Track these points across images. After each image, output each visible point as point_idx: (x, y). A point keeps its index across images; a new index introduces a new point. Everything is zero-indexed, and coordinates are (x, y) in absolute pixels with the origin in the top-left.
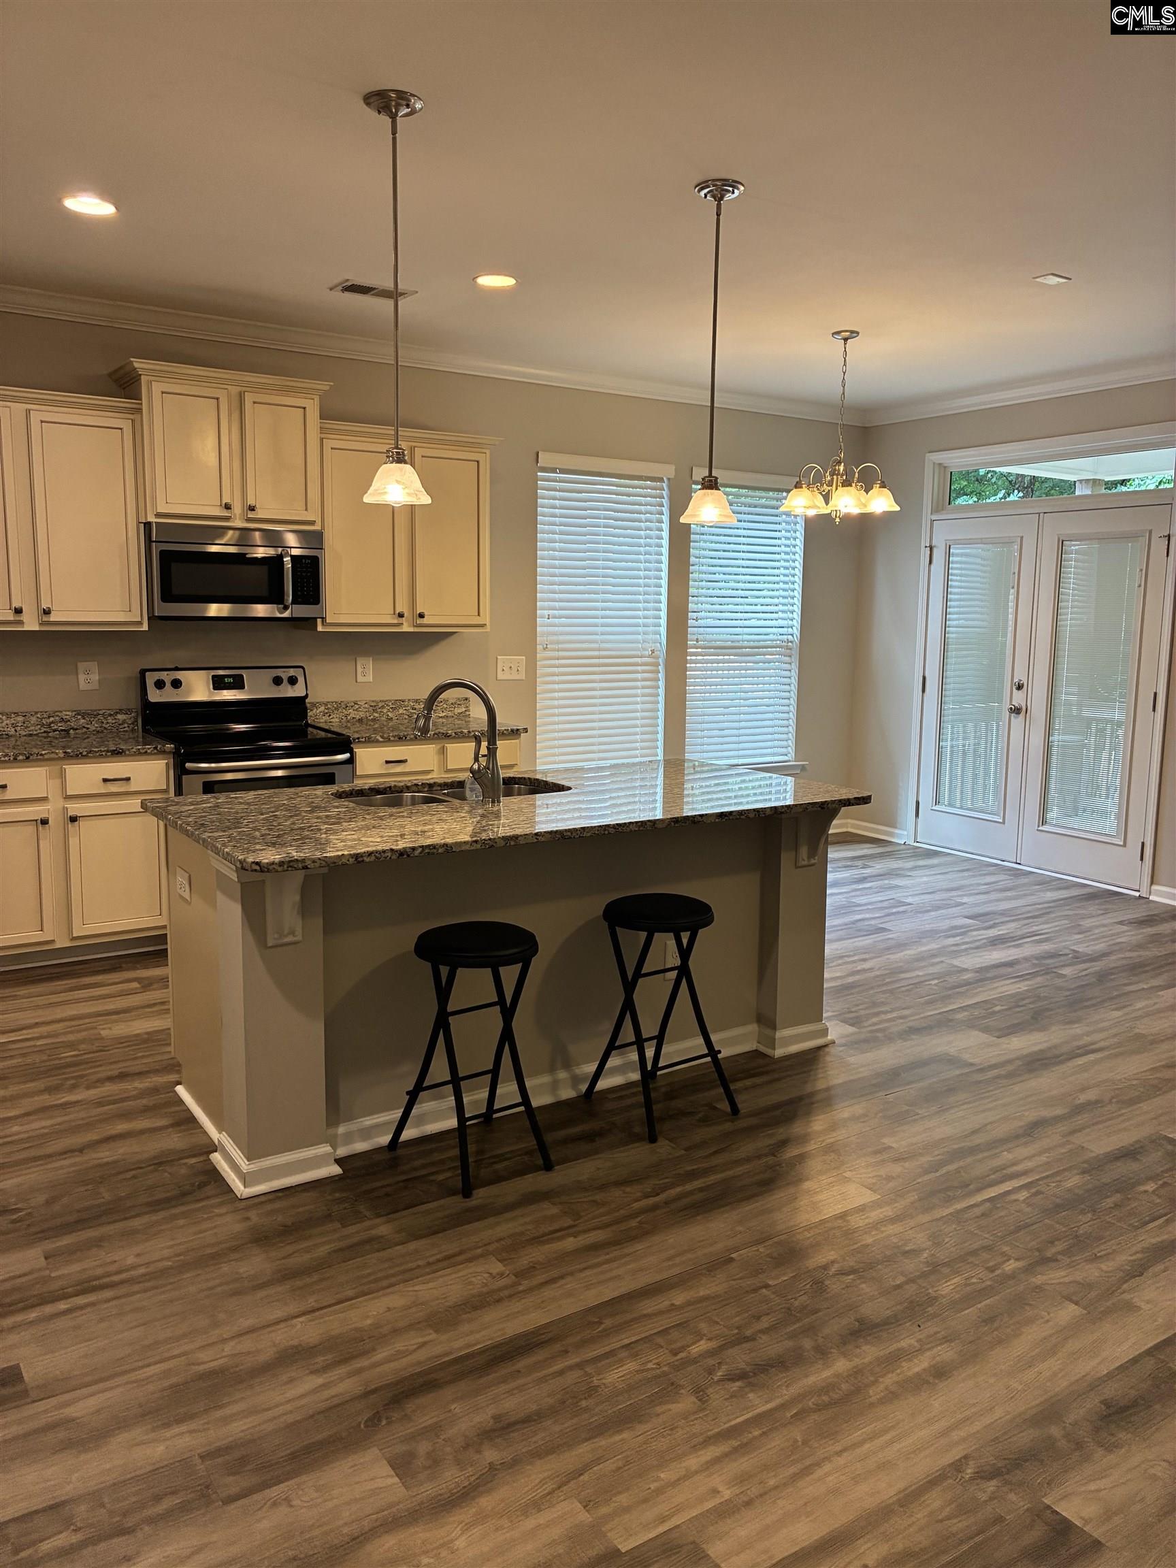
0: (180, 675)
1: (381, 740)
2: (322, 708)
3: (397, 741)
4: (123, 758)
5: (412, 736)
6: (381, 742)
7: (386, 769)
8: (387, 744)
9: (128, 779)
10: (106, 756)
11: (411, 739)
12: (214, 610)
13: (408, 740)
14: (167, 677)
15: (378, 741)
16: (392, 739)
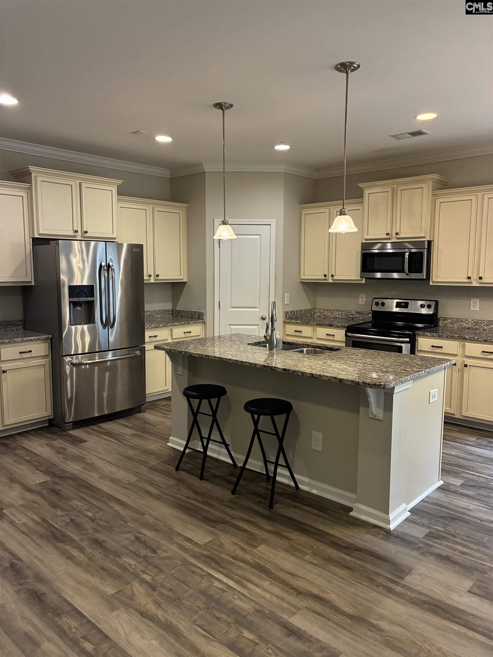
0: (385, 301)
1: (430, 335)
2: (450, 321)
3: (437, 337)
4: (332, 328)
5: (446, 336)
6: (430, 336)
7: (432, 349)
8: (432, 338)
9: (334, 335)
10: (328, 326)
11: (445, 337)
12: (378, 275)
13: (443, 338)
14: (380, 301)
15: (428, 336)
16: (435, 336)
